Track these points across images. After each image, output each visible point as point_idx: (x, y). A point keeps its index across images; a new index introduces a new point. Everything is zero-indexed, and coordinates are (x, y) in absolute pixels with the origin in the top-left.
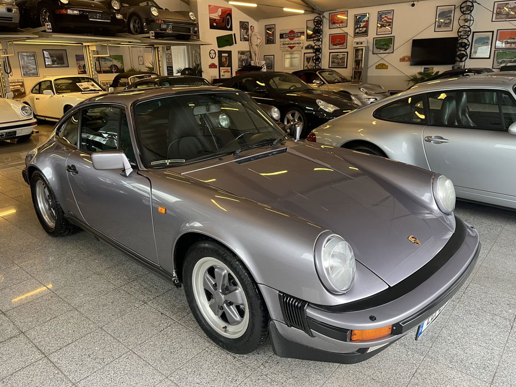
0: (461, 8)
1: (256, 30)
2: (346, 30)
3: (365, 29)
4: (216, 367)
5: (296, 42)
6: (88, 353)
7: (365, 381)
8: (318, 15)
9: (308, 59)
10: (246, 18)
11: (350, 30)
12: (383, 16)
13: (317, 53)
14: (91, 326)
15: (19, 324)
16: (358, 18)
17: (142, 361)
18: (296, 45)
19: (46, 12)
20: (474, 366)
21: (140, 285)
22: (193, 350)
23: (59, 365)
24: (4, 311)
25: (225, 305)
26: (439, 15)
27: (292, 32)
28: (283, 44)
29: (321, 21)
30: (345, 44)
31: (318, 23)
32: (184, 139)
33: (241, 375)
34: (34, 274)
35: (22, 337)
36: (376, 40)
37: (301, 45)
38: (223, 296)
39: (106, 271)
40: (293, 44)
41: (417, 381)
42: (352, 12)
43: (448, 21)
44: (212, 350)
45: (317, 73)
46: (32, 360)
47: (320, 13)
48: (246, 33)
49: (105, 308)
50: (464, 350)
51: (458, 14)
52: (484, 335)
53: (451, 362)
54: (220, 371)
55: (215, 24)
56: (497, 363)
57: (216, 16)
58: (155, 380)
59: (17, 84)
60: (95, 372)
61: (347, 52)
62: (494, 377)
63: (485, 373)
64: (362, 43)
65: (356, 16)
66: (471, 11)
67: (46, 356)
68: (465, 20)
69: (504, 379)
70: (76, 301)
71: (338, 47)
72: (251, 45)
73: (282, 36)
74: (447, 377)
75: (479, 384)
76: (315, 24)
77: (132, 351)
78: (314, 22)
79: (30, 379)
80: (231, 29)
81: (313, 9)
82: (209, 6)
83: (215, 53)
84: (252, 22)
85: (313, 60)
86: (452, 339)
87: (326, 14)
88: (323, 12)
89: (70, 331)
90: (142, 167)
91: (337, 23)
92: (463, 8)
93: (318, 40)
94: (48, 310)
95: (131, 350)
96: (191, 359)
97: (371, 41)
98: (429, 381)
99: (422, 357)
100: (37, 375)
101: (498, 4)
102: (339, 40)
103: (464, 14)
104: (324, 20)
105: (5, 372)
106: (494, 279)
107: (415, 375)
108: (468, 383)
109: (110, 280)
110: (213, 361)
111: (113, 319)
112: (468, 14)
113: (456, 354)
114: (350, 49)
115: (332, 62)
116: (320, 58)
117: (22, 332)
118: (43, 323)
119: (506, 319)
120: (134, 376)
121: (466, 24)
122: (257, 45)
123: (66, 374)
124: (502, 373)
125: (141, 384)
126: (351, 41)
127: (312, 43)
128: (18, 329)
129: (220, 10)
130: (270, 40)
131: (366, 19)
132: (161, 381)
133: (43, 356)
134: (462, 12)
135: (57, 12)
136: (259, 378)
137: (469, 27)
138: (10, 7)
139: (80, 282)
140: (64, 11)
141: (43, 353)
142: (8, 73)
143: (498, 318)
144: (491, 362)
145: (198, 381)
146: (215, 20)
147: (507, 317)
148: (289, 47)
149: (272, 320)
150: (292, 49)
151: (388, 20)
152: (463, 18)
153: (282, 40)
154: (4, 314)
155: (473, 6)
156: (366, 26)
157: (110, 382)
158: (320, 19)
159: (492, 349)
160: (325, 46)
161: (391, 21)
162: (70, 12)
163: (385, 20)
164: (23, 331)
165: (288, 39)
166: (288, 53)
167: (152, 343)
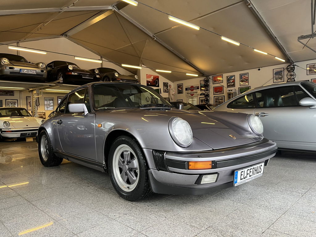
0: (287, 69)
1: (172, 87)
2: (222, 84)
3: (233, 83)
5: (195, 92)
8: (206, 77)
9: (202, 101)
10: (166, 81)
11: (225, 84)
12: (243, 76)
13: (207, 97)
16: (228, 78)
18: (195, 94)
19: (61, 74)
25: (128, 171)
26: (275, 74)
27: (192, 87)
28: (188, 94)
29: (208, 80)
30: (222, 92)
31: (207, 81)
36: (240, 89)
37: (198, 93)
38: (127, 166)
40: (193, 93)
42: (225, 75)
43: (281, 77)
45: (206, 106)
47: (207, 76)
48: (167, 88)
51: (286, 72)
55: (149, 84)
57: (150, 79)
59: (42, 113)
61: (224, 96)
64: (232, 90)
65: (228, 77)
66: (294, 70)
68: (290, 75)
71: (218, 93)
72: (169, 94)
73: (186, 89)
76: (205, 82)
78: (204, 81)
80: (158, 86)
81: (203, 74)
82: (147, 75)
83: (149, 99)
84: (170, 83)
85: (204, 101)
87: (211, 77)
88: (209, 76)
90: (93, 111)
91: (217, 81)
92: (288, 69)
93: (207, 90)
97: (237, 89)
101: (309, 66)
102: (219, 90)
103: (290, 72)
104: (210, 80)
112: (292, 72)
114: (225, 94)
115: (216, 102)
116: (208, 100)
121: (292, 77)
122: (173, 95)
126: (226, 90)
127: (204, 92)
129: (152, 77)
130: (180, 92)
131: (233, 78)
134: (289, 71)
135: (67, 74)
137: (294, 79)
138: (43, 70)
140: (70, 73)
142: (37, 106)
146: (149, 82)
148: (191, 95)
149: (150, 169)
150: (192, 96)
151: (246, 78)
152: (289, 74)
153: (187, 91)
155: (294, 67)
156: (234, 82)
158: (207, 79)
160: (211, 93)
161: (248, 78)
162: (73, 73)
163: (244, 78)
165: (190, 91)
166: (190, 98)
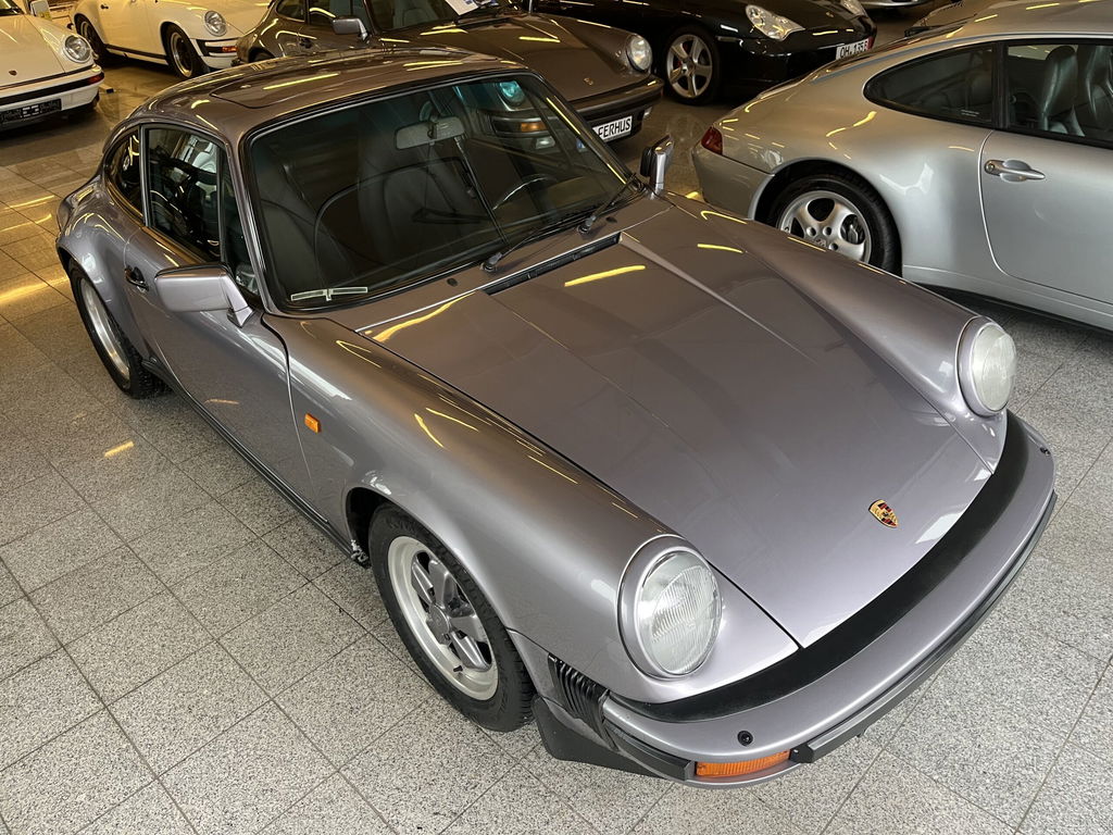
4: (437, 752)
6: (189, 703)
7: (742, 804)
14: (198, 635)
15: (58, 624)
17: (293, 726)
20: (988, 781)
21: (301, 533)
22: (397, 706)
23: (130, 729)
24: (27, 590)
32: (396, 174)
33: (487, 775)
34: (91, 495)
35: (61, 658)
38: (447, 618)
39: (236, 494)
41: (853, 811)
44: (434, 708)
46: (80, 716)
49: (228, 590)
50: (974, 736)
52: (1030, 699)
53: (939, 766)
54: (445, 762)
56: (1041, 777)
58: (314, 776)
60: (199, 750)
62: (1027, 813)
63: (1010, 800)
67: (106, 707)
69: (1048, 818)
70: (171, 571)
74: (923, 805)
75: (990, 829)
77: (275, 702)
79: (74, 760)
86: (953, 707)
89: (156, 646)
90: (270, 305)
94: (115, 592)
95: (272, 700)
96: (391, 729)
98: (881, 814)
99: (877, 751)
100: (87, 752)
105: (28, 741)
106: (1088, 544)
107: (853, 796)
108: (966, 825)
109: (241, 519)
110: (433, 736)
111: (243, 619)
113: (956, 746)
117: (62, 646)
118: (104, 622)
119: (1089, 658)
120: (275, 762)
123: (143, 752)
124: (1047, 803)
125: (286, 782)
128: (55, 636)
132: (326, 779)
133: (101, 705)
136: (522, 783)
139: (182, 520)
141: (101, 699)
143: (1072, 653)
144: (1031, 772)
145: (399, 783)
147: (1095, 654)
149: (539, 696)
154: (29, 600)
157: (226, 775)
159: (1039, 740)
164: (65, 642)
167: (315, 684)
